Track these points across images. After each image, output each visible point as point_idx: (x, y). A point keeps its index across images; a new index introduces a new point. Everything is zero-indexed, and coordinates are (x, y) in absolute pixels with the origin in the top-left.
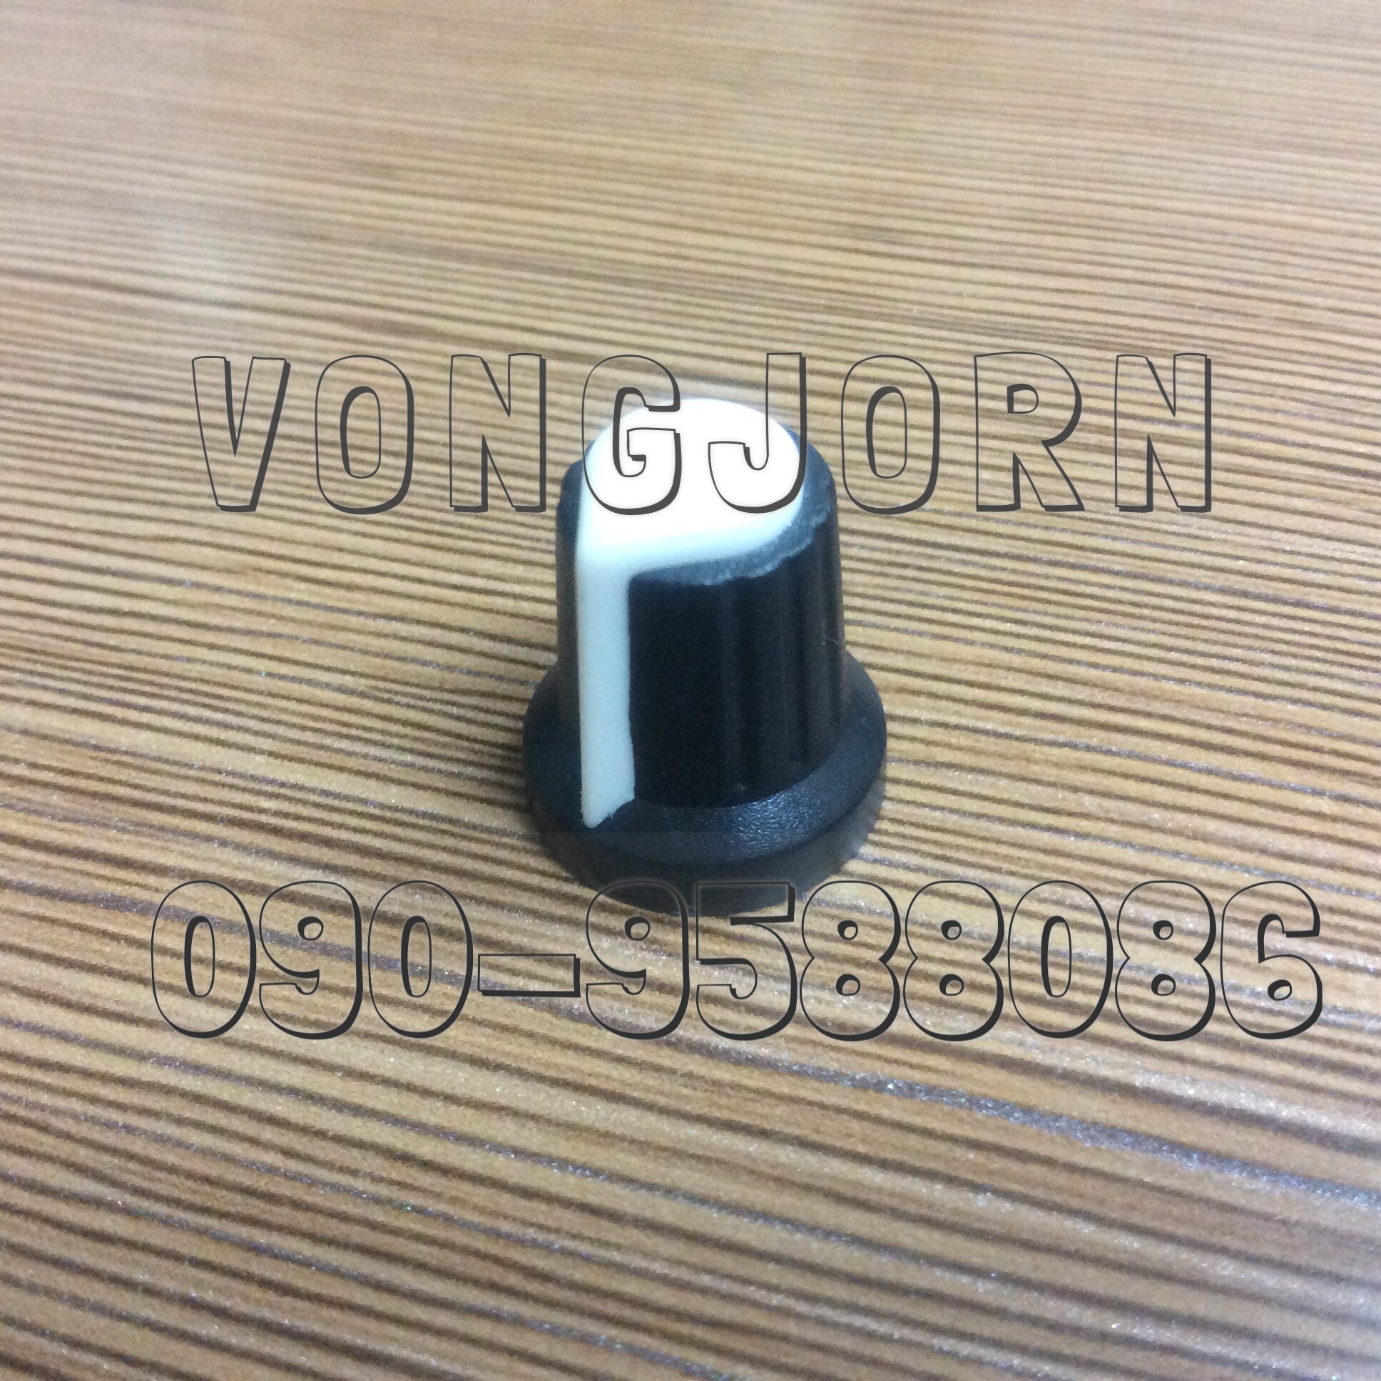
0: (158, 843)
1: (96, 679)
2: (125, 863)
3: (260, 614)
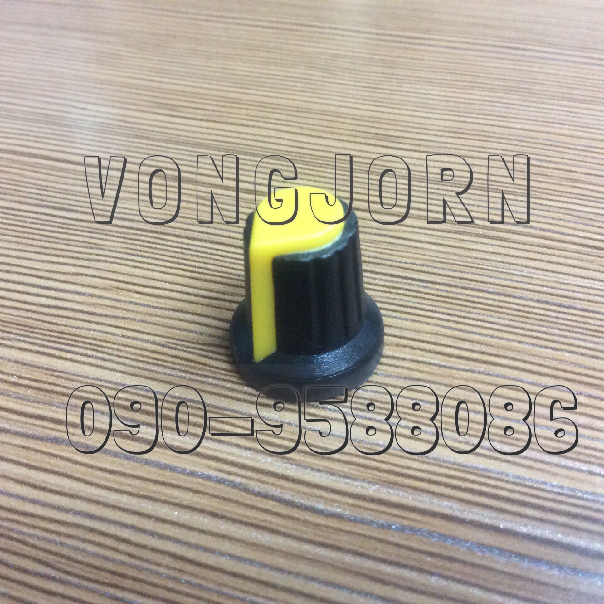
1: (47, 338)
3: (119, 308)
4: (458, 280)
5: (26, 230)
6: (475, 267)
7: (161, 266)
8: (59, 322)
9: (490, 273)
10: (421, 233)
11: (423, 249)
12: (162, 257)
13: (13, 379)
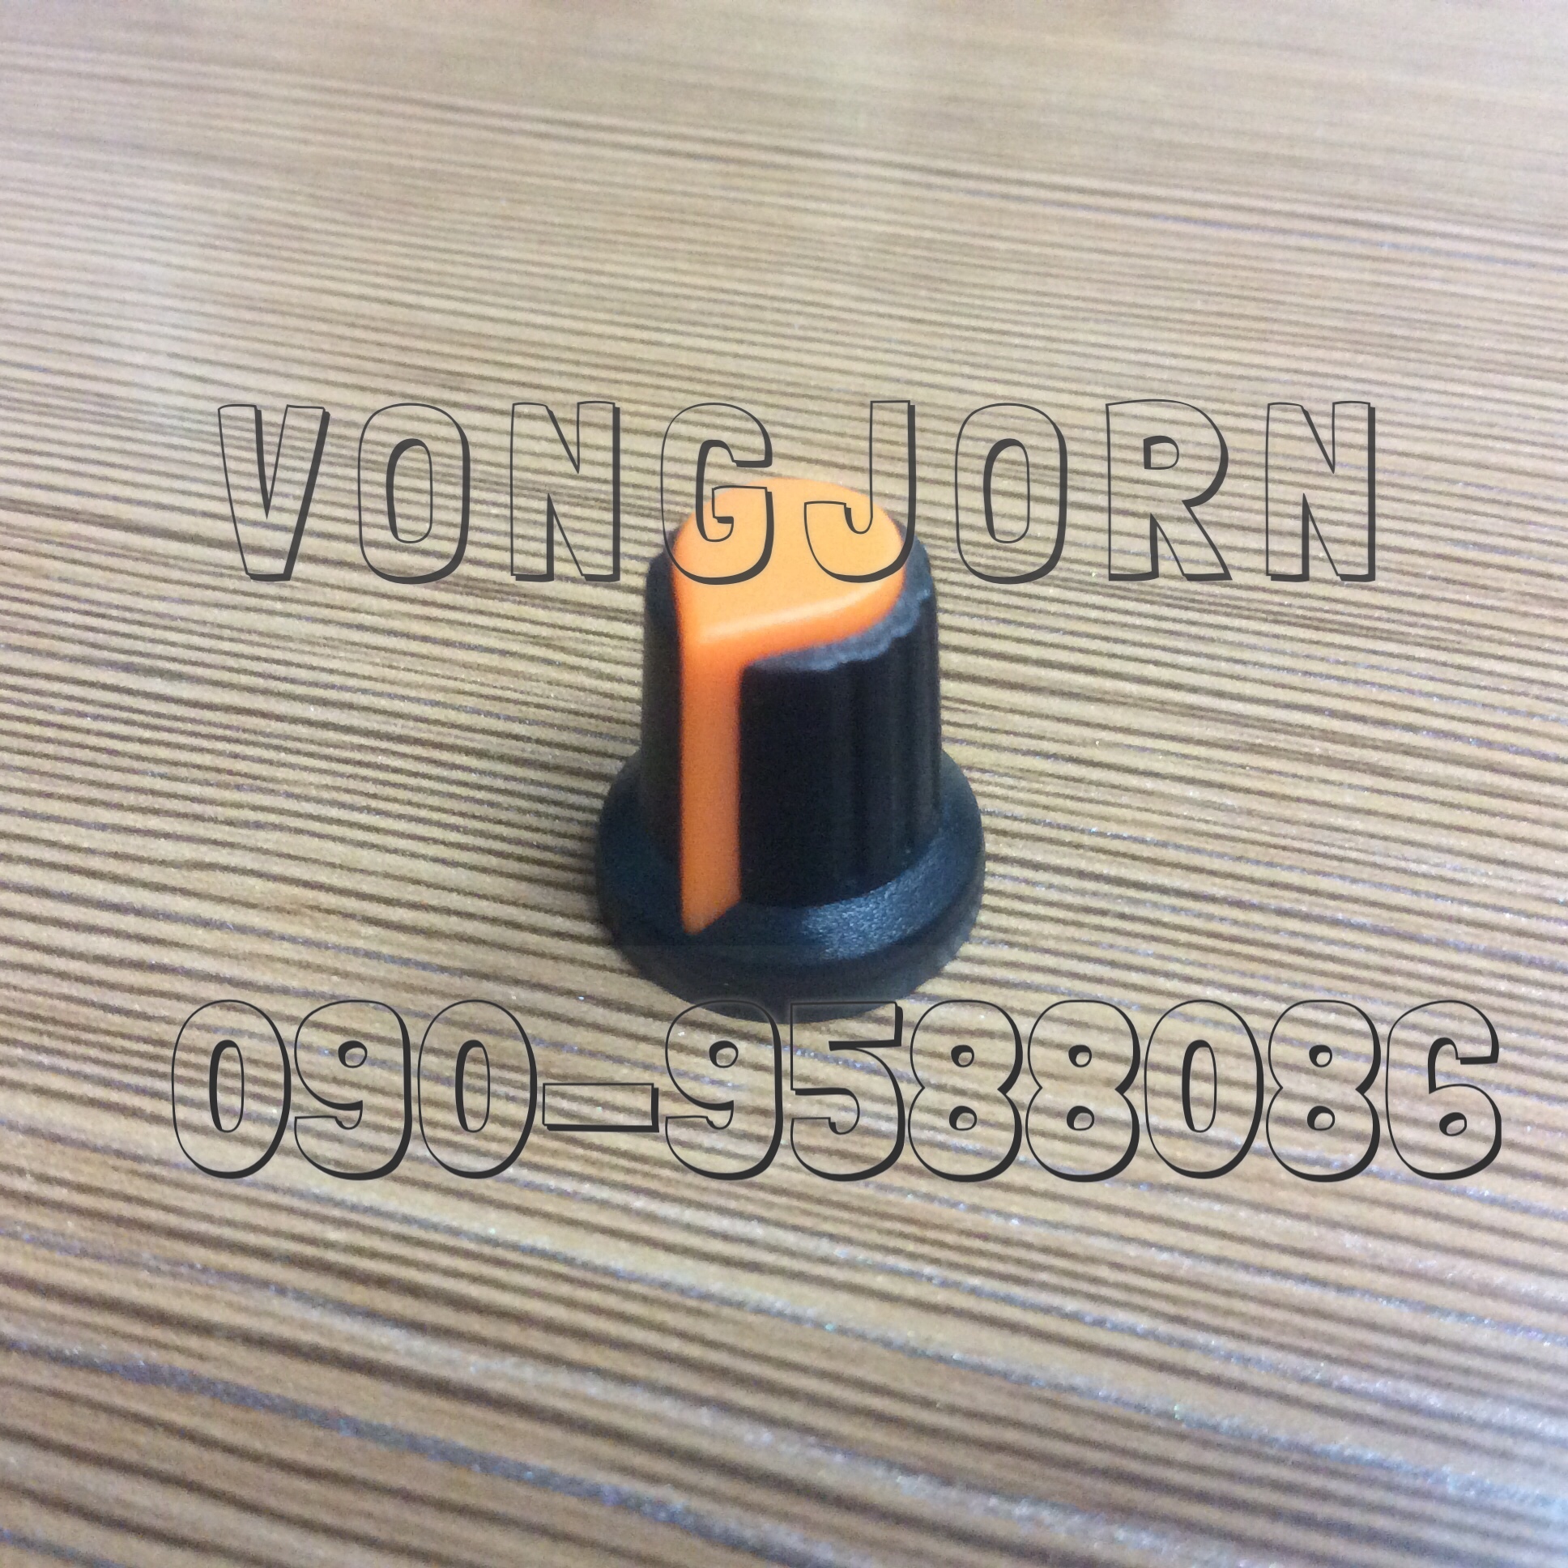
0: (199, 1290)
1: (117, 1058)
2: (161, 1318)
3: (319, 969)
4: (1264, 890)
5: (50, 733)
6: (1311, 853)
7: (435, 841)
8: (150, 1011)
9: (1350, 869)
10: (1153, 751)
11: (1162, 795)
12: (435, 816)
13: (24, 1185)
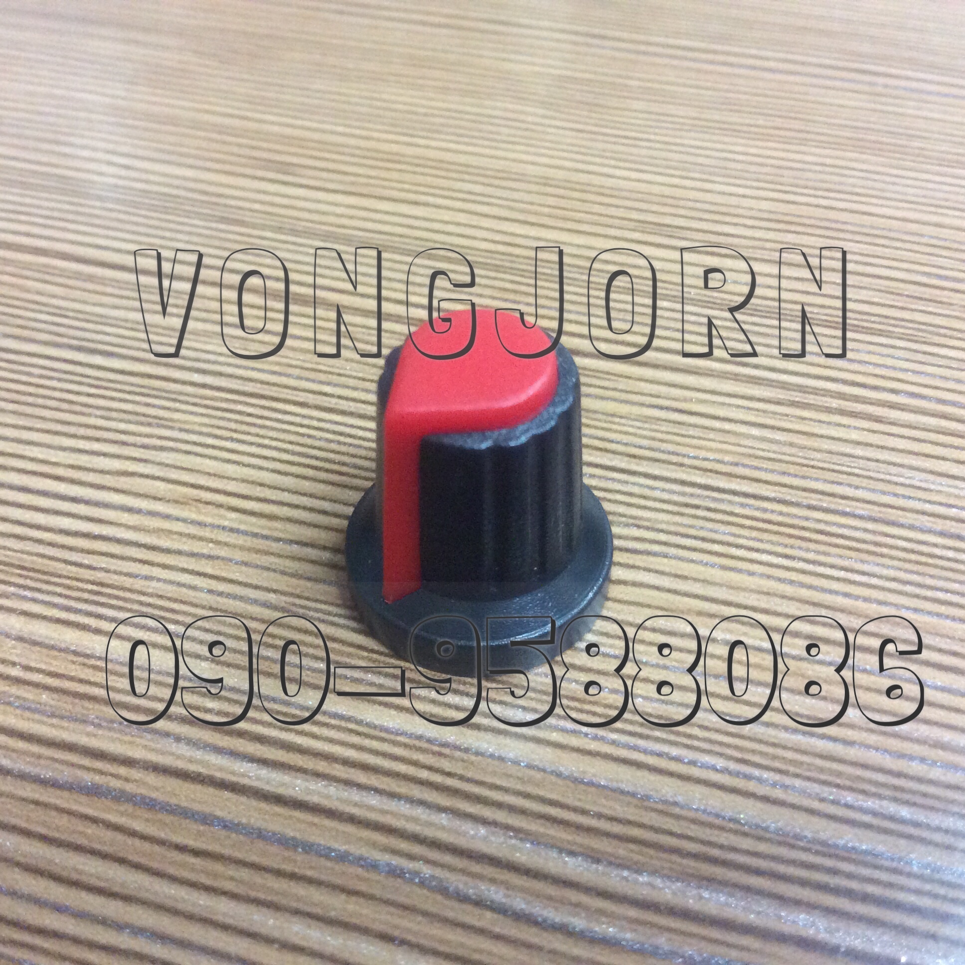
4: (800, 493)
5: (31, 389)
6: (829, 470)
7: (274, 459)
8: (95, 564)
9: (855, 481)
10: (730, 405)
11: (735, 434)
12: (274, 444)
13: (15, 672)
